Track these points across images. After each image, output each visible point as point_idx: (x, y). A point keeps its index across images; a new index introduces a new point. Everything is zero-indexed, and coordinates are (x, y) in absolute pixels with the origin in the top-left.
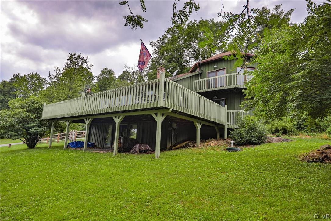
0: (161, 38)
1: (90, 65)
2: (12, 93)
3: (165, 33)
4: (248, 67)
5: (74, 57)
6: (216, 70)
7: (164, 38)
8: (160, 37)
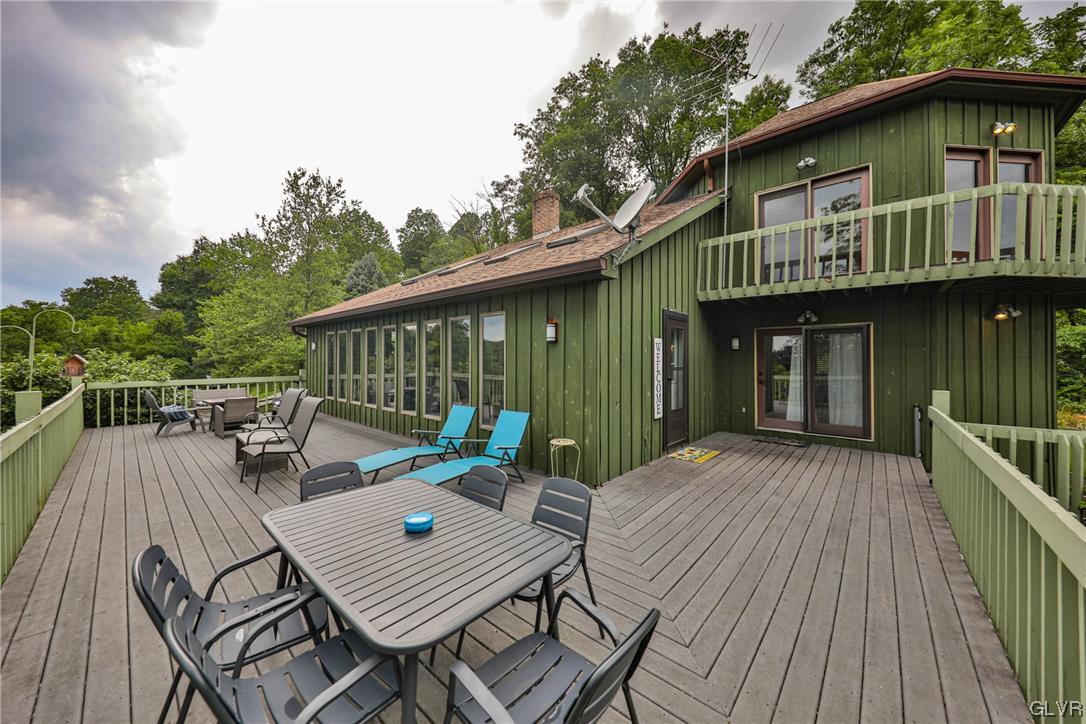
0: (543, 110)
1: (353, 202)
2: (203, 286)
3: (554, 95)
4: (1003, 153)
5: (300, 182)
6: (808, 181)
7: (551, 109)
8: (539, 110)
